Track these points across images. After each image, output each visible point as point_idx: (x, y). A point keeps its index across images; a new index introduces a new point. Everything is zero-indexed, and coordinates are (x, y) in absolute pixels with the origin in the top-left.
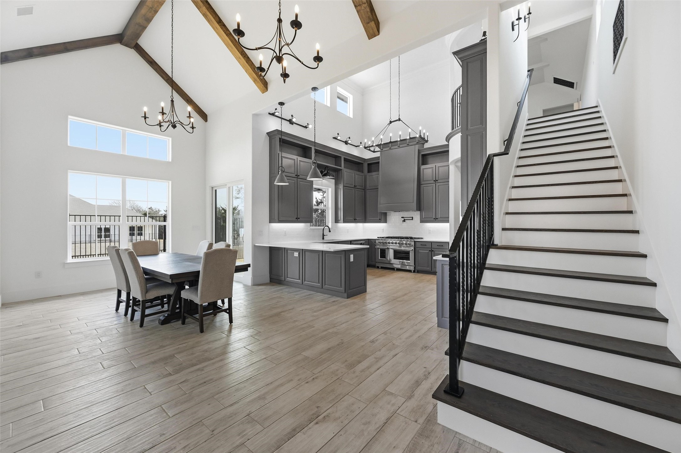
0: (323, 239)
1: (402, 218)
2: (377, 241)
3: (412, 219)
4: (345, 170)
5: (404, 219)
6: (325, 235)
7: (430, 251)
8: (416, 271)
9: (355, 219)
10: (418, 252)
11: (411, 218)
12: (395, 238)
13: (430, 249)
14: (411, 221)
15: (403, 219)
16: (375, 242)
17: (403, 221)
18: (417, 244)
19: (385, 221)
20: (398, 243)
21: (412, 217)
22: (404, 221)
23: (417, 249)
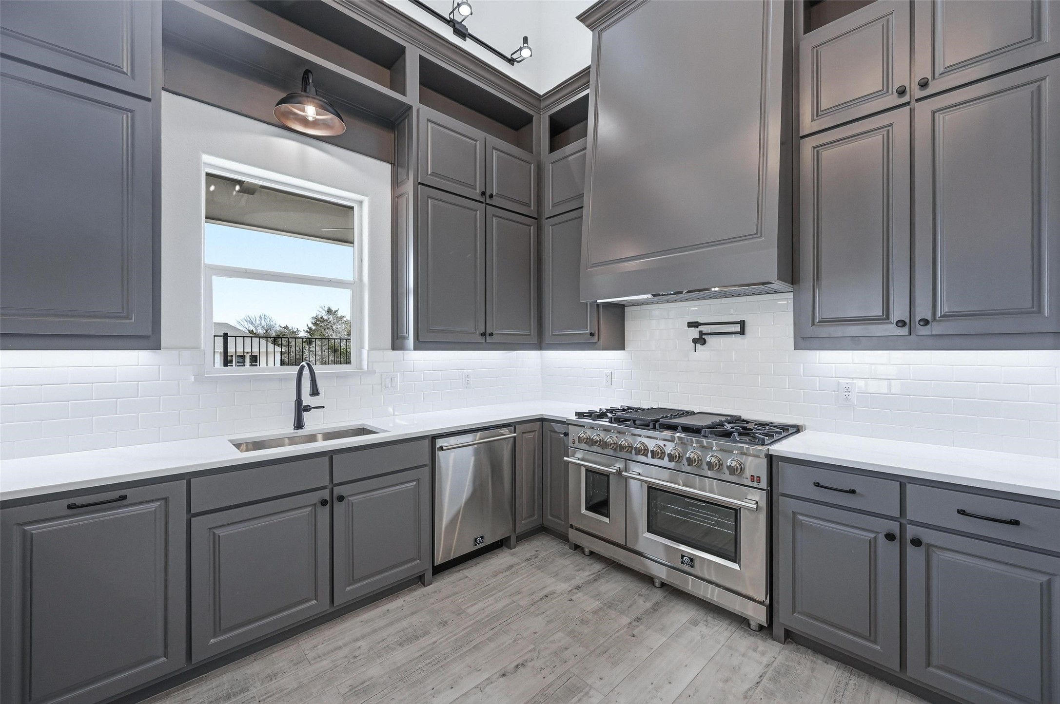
0: (299, 425)
1: (693, 325)
2: (575, 433)
3: (742, 332)
4: (426, 112)
5: (701, 333)
6: (308, 409)
7: (890, 537)
8: (778, 631)
9: (484, 334)
10: (795, 523)
11: (737, 328)
12: (654, 428)
13: (894, 527)
14: (738, 339)
15: (694, 333)
16: (566, 434)
17: (695, 341)
18: (787, 473)
19: (620, 345)
20: (671, 458)
21: (742, 324)
22: (700, 340)
23: (785, 506)
